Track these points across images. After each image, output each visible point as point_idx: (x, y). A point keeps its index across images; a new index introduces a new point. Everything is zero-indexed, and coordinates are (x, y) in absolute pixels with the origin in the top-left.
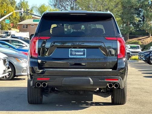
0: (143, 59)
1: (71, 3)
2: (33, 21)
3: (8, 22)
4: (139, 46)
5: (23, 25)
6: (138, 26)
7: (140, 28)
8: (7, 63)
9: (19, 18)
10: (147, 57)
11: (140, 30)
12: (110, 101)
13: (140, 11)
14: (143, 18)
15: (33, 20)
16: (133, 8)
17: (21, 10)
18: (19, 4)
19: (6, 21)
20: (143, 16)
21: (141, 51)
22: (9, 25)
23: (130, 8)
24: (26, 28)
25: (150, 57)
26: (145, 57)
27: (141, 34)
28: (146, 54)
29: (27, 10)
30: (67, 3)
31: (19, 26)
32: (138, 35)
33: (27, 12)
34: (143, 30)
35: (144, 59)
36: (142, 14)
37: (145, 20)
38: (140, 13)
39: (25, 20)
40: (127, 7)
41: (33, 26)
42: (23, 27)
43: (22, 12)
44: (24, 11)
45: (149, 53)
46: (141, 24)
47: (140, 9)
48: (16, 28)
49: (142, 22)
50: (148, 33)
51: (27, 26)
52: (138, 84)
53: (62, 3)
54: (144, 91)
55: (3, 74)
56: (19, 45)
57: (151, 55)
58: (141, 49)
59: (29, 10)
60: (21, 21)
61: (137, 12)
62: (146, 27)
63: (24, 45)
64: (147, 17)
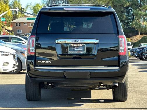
0: (135, 55)
1: (63, 2)
2: (27, 20)
3: (4, 20)
4: (130, 43)
5: (16, 23)
6: (128, 24)
7: (129, 26)
8: (16, 57)
9: (12, 17)
10: (140, 53)
11: (130, 28)
12: (112, 98)
13: (130, 9)
14: (132, 16)
15: (26, 18)
16: (124, 7)
17: (16, 8)
18: (12, 3)
19: (2, 19)
20: (133, 15)
21: (132, 47)
22: (3, 23)
23: (120, 7)
24: (19, 26)
25: (142, 53)
26: (138, 53)
27: (131, 32)
28: (138, 50)
29: (22, 9)
30: (60, 2)
31: (12, 24)
32: (128, 32)
33: (22, 11)
34: (133, 28)
35: (137, 56)
36: (131, 12)
37: (134, 18)
38: (130, 11)
39: (17, 18)
40: (118, 6)
41: (26, 24)
42: (16, 25)
43: (17, 11)
44: (19, 10)
45: (141, 49)
46: (131, 22)
47: (130, 8)
48: (9, 26)
49: (131, 20)
50: (137, 31)
51: (20, 24)
52: (137, 78)
53: (55, 2)
54: (145, 83)
55: (13, 68)
56: (18, 42)
57: (143, 51)
58: (132, 46)
59: (23, 9)
60: (14, 19)
61: (126, 10)
62: (136, 25)
63: (23, 42)
64: (137, 15)
